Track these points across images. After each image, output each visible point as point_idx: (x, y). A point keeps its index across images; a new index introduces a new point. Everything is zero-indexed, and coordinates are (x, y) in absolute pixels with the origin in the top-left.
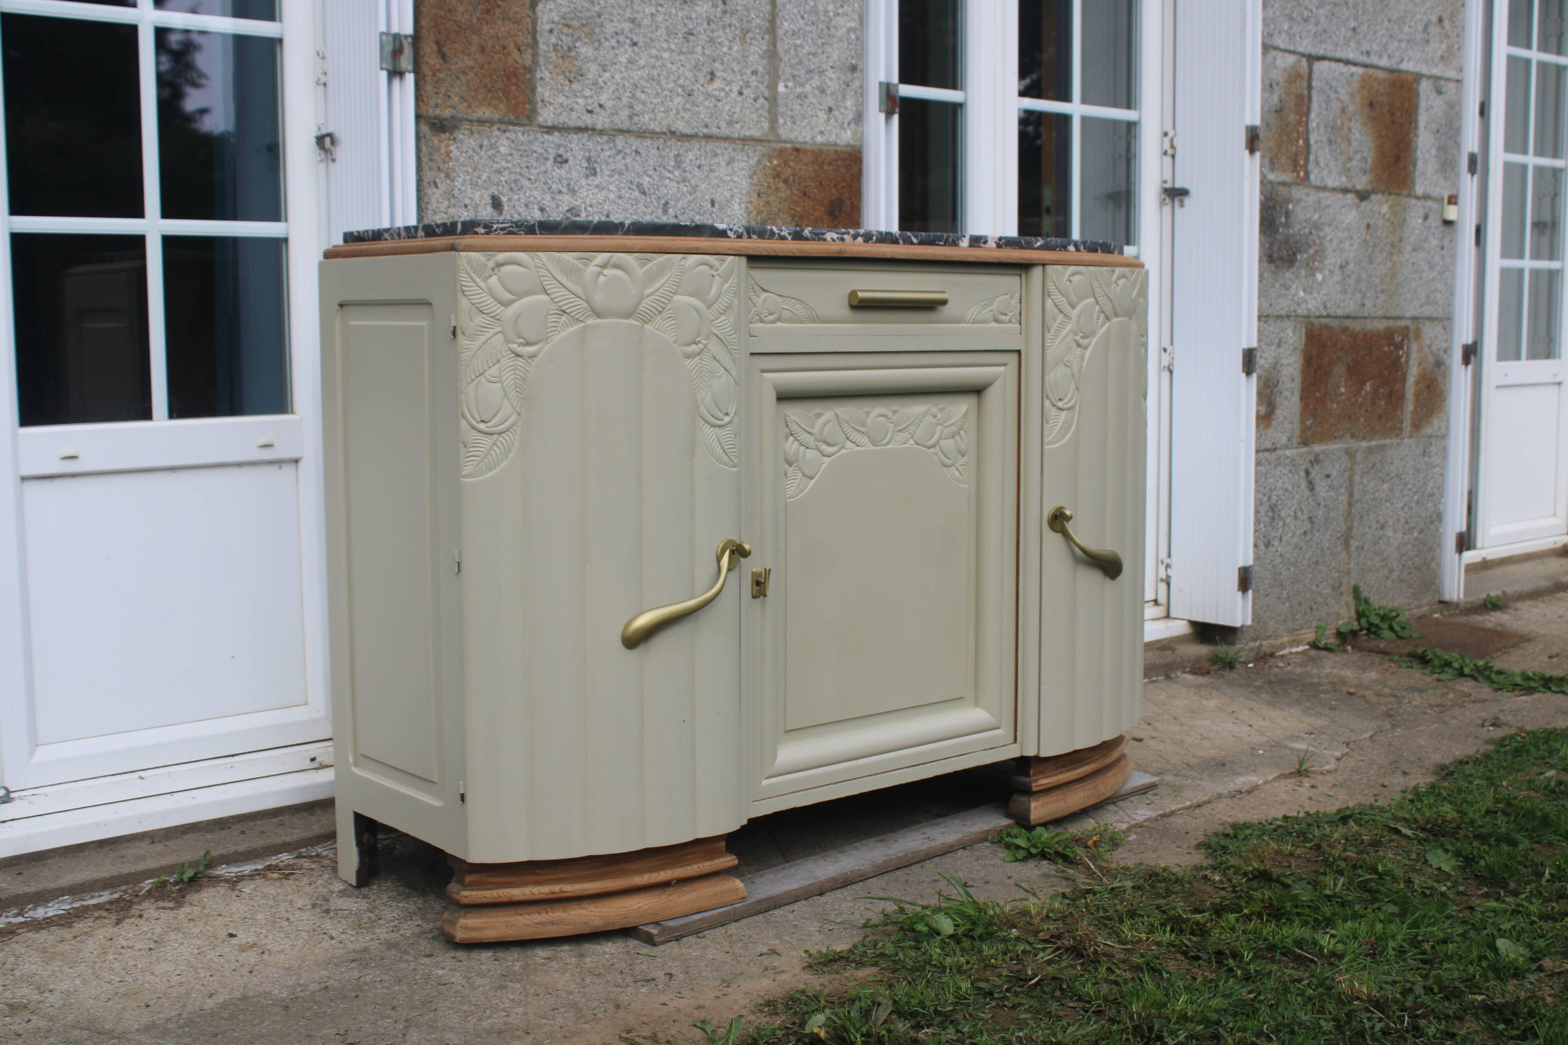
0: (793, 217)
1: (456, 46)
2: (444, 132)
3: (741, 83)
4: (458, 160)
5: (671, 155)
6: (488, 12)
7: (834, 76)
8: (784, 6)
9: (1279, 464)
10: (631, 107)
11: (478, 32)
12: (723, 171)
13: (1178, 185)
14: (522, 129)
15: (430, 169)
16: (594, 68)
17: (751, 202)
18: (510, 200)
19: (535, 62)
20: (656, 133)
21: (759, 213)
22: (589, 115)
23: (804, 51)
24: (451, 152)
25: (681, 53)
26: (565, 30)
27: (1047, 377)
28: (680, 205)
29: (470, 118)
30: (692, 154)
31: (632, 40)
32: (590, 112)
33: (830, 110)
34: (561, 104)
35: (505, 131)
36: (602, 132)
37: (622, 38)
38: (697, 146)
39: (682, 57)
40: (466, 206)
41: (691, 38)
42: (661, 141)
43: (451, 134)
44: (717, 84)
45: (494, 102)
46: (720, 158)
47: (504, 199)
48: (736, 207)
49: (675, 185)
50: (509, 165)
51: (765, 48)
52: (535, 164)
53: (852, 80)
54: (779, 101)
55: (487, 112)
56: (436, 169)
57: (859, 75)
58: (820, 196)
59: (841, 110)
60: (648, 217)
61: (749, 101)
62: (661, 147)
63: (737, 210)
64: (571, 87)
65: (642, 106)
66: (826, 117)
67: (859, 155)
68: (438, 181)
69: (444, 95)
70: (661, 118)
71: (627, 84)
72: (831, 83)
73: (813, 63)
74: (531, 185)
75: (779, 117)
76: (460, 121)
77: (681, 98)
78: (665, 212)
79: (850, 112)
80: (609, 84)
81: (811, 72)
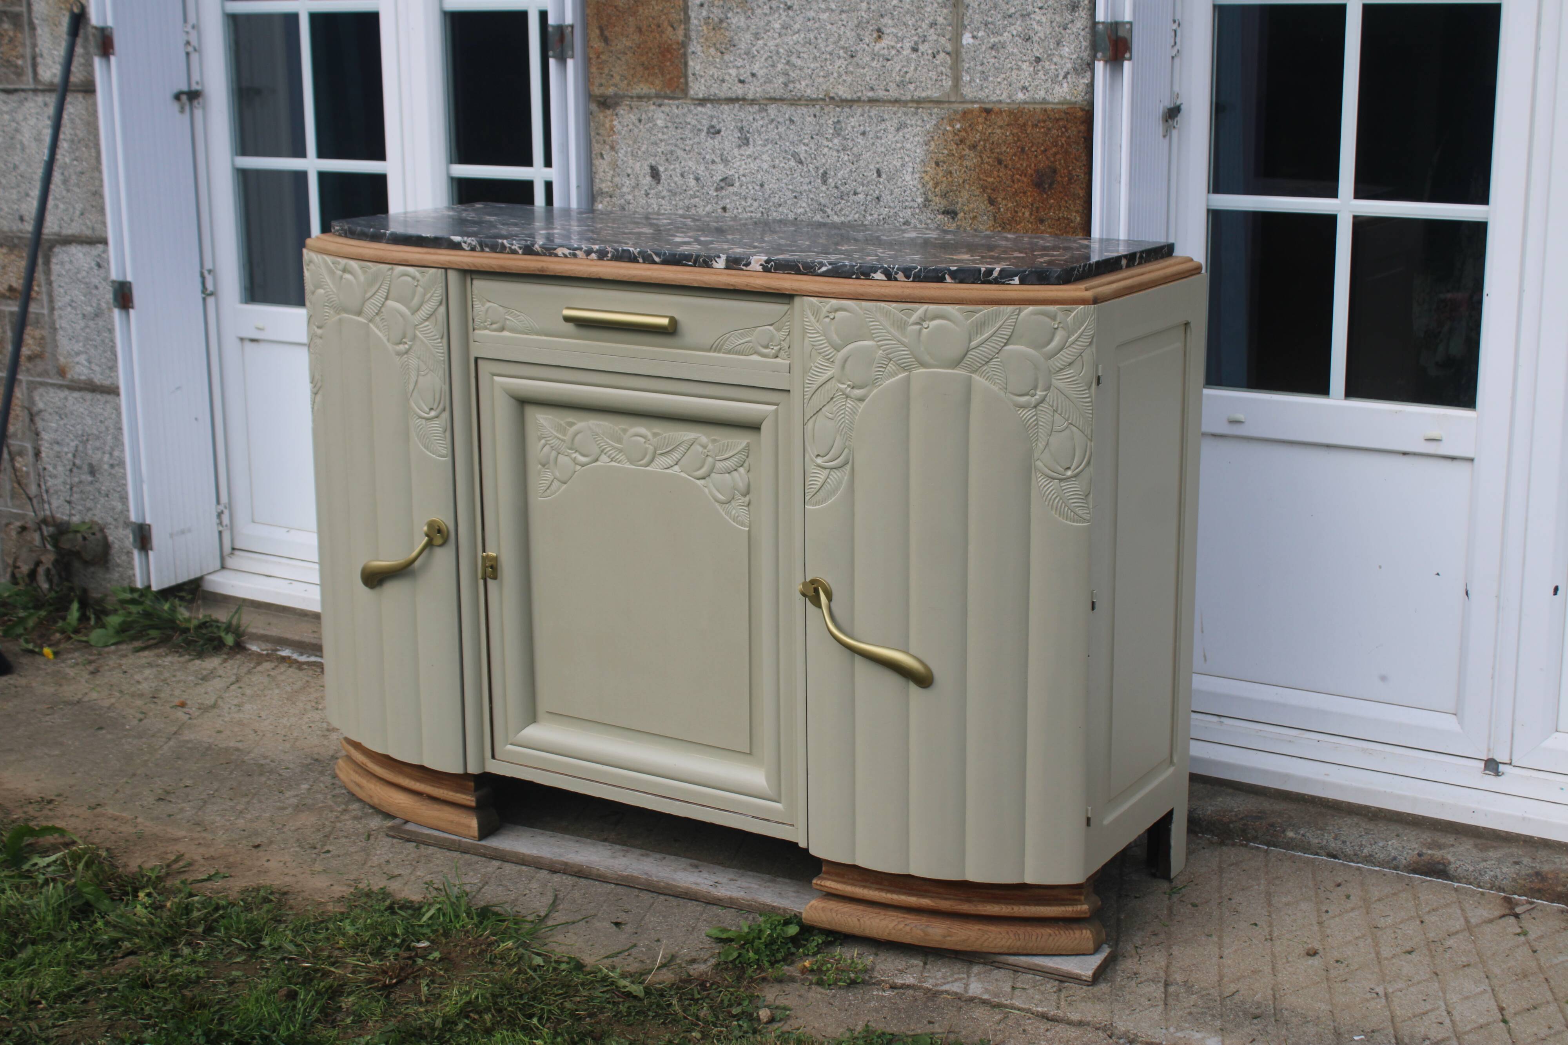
0: (984, 189)
1: (616, 28)
2: (609, 108)
3: (916, 38)
4: (620, 133)
5: (830, 122)
7: (1044, 19)
10: (786, 74)
11: (634, 14)
12: (891, 137)
14: (676, 102)
15: (598, 142)
16: (748, 36)
17: (926, 172)
18: (666, 170)
19: (687, 36)
20: (812, 100)
21: (936, 185)
22: (740, 85)
24: (614, 126)
25: (842, 11)
26: (716, 3)
28: (839, 175)
29: (630, 94)
30: (854, 121)
31: (785, 4)
32: (742, 82)
33: (1038, 60)
34: (712, 76)
35: (660, 106)
36: (753, 102)
38: (859, 111)
39: (844, 16)
40: (628, 175)
42: (818, 107)
43: (614, 110)
44: (886, 42)
45: (651, 79)
46: (888, 123)
47: (661, 169)
48: (908, 177)
49: (835, 154)
50: (665, 137)
52: (690, 135)
53: (1072, 21)
54: (964, 56)
55: (645, 88)
56: (602, 142)
57: (1083, 14)
58: (1021, 165)
59: (1055, 60)
60: (805, 187)
61: (926, 57)
62: (818, 114)
63: (910, 179)
64: (722, 59)
65: (798, 72)
66: (1032, 69)
67: (1080, 114)
68: (604, 152)
69: (607, 75)
70: (820, 84)
71: (781, 50)
72: (1040, 28)
73: (1013, 6)
74: (685, 156)
75: (964, 74)
76: (623, 97)
77: (842, 60)
78: (824, 182)
79: (1068, 61)
80: (762, 52)
81: (1010, 16)
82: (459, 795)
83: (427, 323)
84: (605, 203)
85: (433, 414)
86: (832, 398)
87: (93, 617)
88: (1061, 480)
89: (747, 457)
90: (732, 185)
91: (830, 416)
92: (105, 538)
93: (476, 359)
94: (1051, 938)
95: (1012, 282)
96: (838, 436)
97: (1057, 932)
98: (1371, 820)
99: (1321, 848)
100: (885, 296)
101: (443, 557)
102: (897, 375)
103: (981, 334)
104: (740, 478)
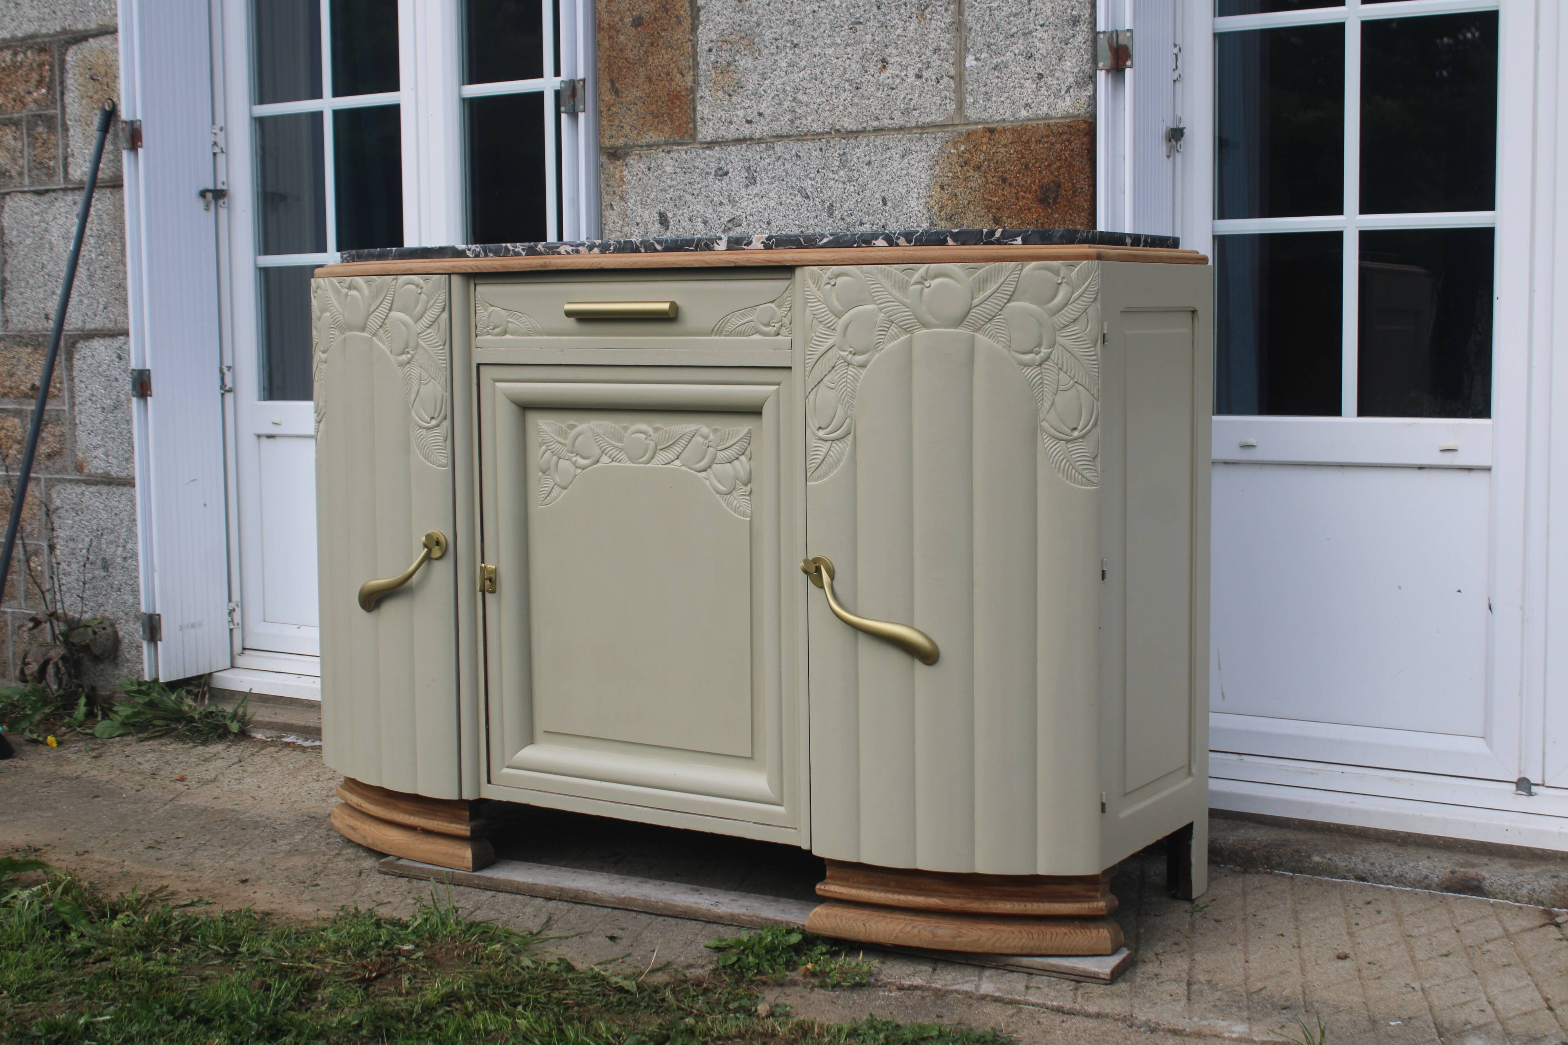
0: (989, 209)
1: (627, 80)
2: (619, 159)
3: (920, 65)
4: (629, 183)
5: (836, 154)
6: (652, 44)
7: (1045, 36)
10: (793, 111)
11: (645, 64)
12: (896, 165)
14: (685, 148)
15: (608, 193)
16: (755, 77)
18: (674, 215)
19: (696, 82)
20: (818, 134)
21: (941, 208)
22: (748, 126)
23: (1003, 14)
24: (624, 176)
25: (848, 45)
26: (724, 47)
28: (845, 206)
29: (640, 144)
30: (859, 151)
31: (792, 42)
32: (749, 122)
33: (1040, 76)
34: (720, 119)
35: (669, 152)
36: (760, 141)
37: (781, 43)
38: (865, 141)
39: (849, 49)
40: (638, 224)
41: (858, 27)
42: (824, 141)
43: (624, 160)
44: (890, 71)
45: (660, 127)
46: (893, 151)
47: (670, 215)
48: (913, 203)
49: (841, 186)
51: (948, 20)
52: (698, 179)
53: (1074, 36)
54: (967, 78)
55: (654, 136)
56: (612, 193)
57: (1084, 28)
58: (1026, 182)
59: (1057, 75)
60: (812, 221)
61: (930, 83)
62: (824, 148)
63: (915, 205)
64: (730, 101)
65: (805, 108)
66: (1034, 86)
67: (1084, 126)
68: (613, 203)
69: (618, 126)
70: (825, 117)
71: (788, 88)
72: (1042, 45)
73: (1015, 25)
74: (694, 200)
75: (967, 96)
76: (632, 147)
77: (847, 93)
78: (831, 215)
79: (1070, 75)
80: (769, 91)
81: (1012, 36)
82: (453, 825)
83: (429, 331)
85: (434, 422)
86: (833, 367)
87: (100, 713)
88: (1068, 441)
89: (749, 444)
90: (740, 226)
91: (832, 386)
92: (116, 633)
93: (479, 365)
94: (1067, 937)
95: (1014, 243)
96: (840, 406)
97: (1072, 931)
98: (1400, 845)
99: (1349, 871)
100: (886, 259)
101: (441, 571)
102: (899, 337)
103: (984, 291)
104: (741, 466)
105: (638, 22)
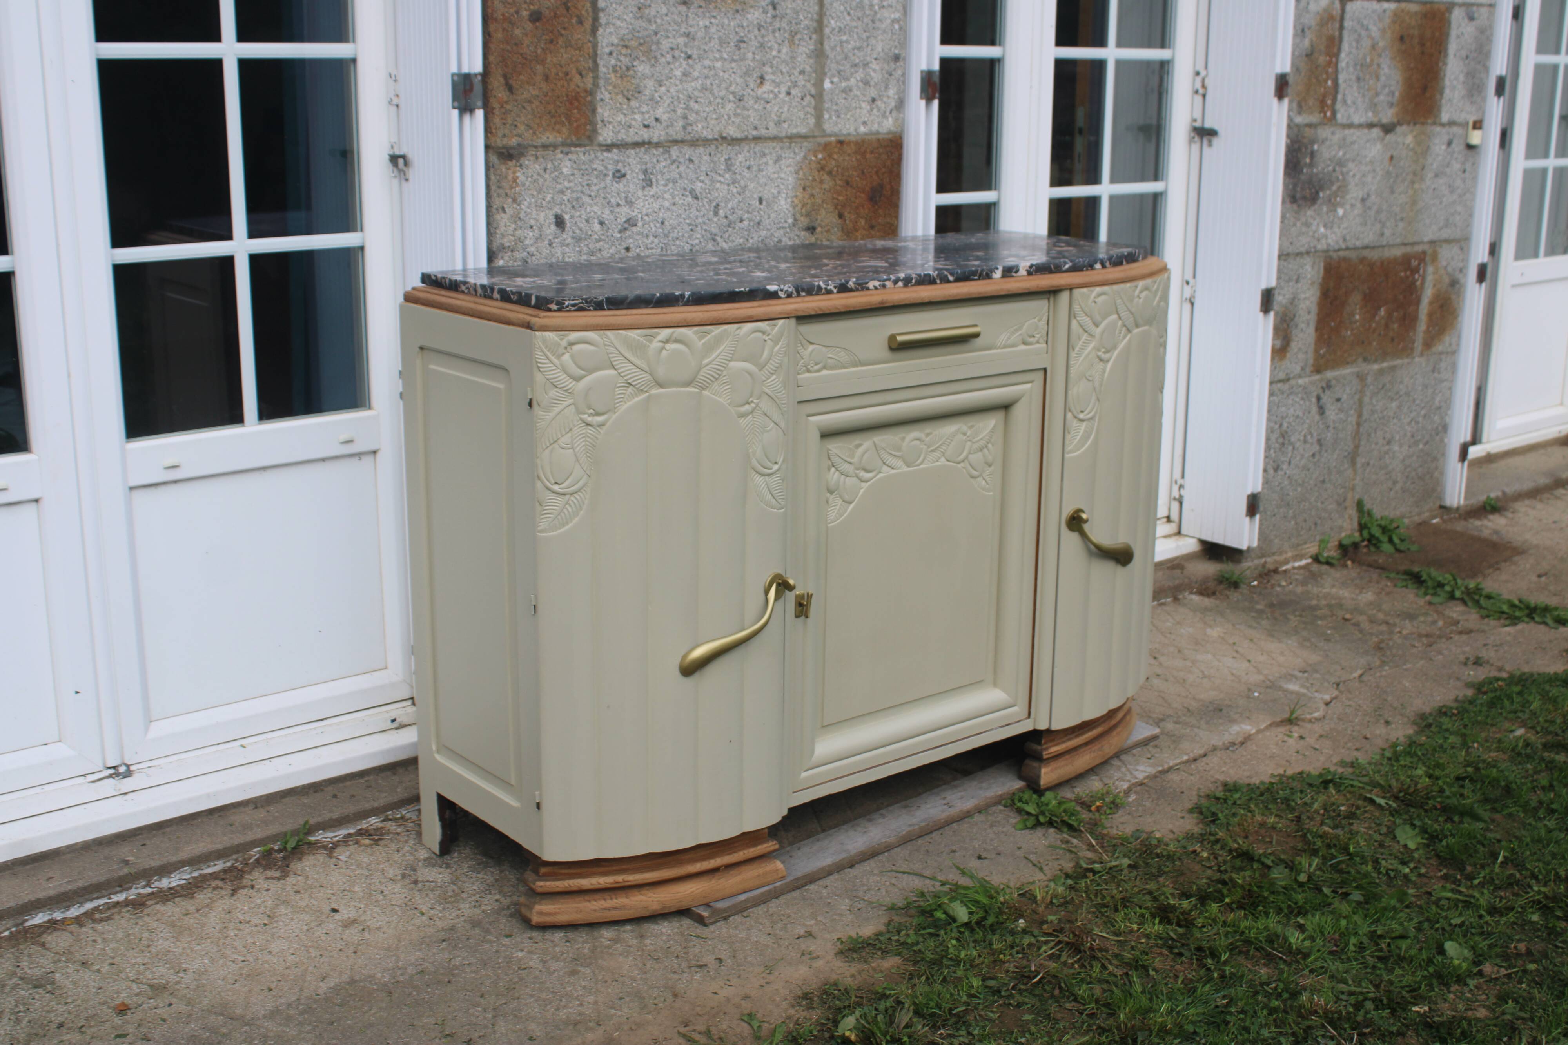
0: (836, 206)
1: (522, 77)
2: (511, 160)
3: (789, 84)
4: (524, 185)
5: (722, 159)
6: (551, 42)
7: (877, 68)
8: (831, 4)
9: (1291, 393)
10: (685, 117)
11: (543, 62)
12: (771, 169)
13: (1208, 125)
14: (583, 149)
15: (499, 196)
16: (650, 84)
17: (796, 196)
18: (572, 217)
19: (596, 85)
20: (708, 140)
21: (803, 206)
22: (646, 130)
23: (850, 46)
24: (518, 177)
25: (733, 60)
26: (624, 51)
27: (1070, 393)
28: (729, 206)
29: (535, 144)
30: (742, 156)
31: (686, 53)
32: (647, 126)
33: (874, 100)
35: (567, 154)
36: (658, 145)
37: (677, 53)
38: (747, 148)
39: (734, 65)
40: (531, 227)
41: (742, 45)
42: (713, 147)
43: (518, 161)
44: (767, 86)
45: (557, 127)
46: (768, 157)
47: (566, 217)
48: (783, 202)
49: (726, 187)
50: (572, 184)
51: (812, 47)
52: (595, 181)
53: (895, 69)
54: (825, 98)
55: (551, 137)
56: (504, 195)
57: (902, 64)
58: (863, 184)
59: (884, 100)
60: (700, 220)
61: (796, 99)
62: (713, 153)
63: (784, 205)
64: (628, 105)
65: (694, 115)
66: (869, 107)
67: (900, 141)
68: (505, 206)
69: (510, 125)
70: (714, 125)
71: (681, 96)
72: (875, 75)
73: (858, 57)
74: (591, 202)
75: (825, 113)
76: (526, 148)
77: (733, 104)
78: (716, 213)
79: (893, 100)
80: (665, 98)
81: (856, 65)
84: (506, 258)
86: (1093, 364)
90: (636, 225)
91: (1091, 378)
96: (1094, 393)
102: (1126, 336)
105: (536, 17)
